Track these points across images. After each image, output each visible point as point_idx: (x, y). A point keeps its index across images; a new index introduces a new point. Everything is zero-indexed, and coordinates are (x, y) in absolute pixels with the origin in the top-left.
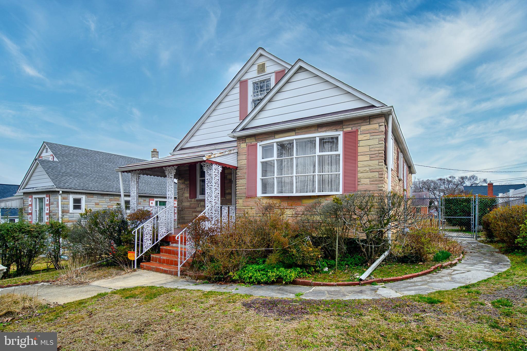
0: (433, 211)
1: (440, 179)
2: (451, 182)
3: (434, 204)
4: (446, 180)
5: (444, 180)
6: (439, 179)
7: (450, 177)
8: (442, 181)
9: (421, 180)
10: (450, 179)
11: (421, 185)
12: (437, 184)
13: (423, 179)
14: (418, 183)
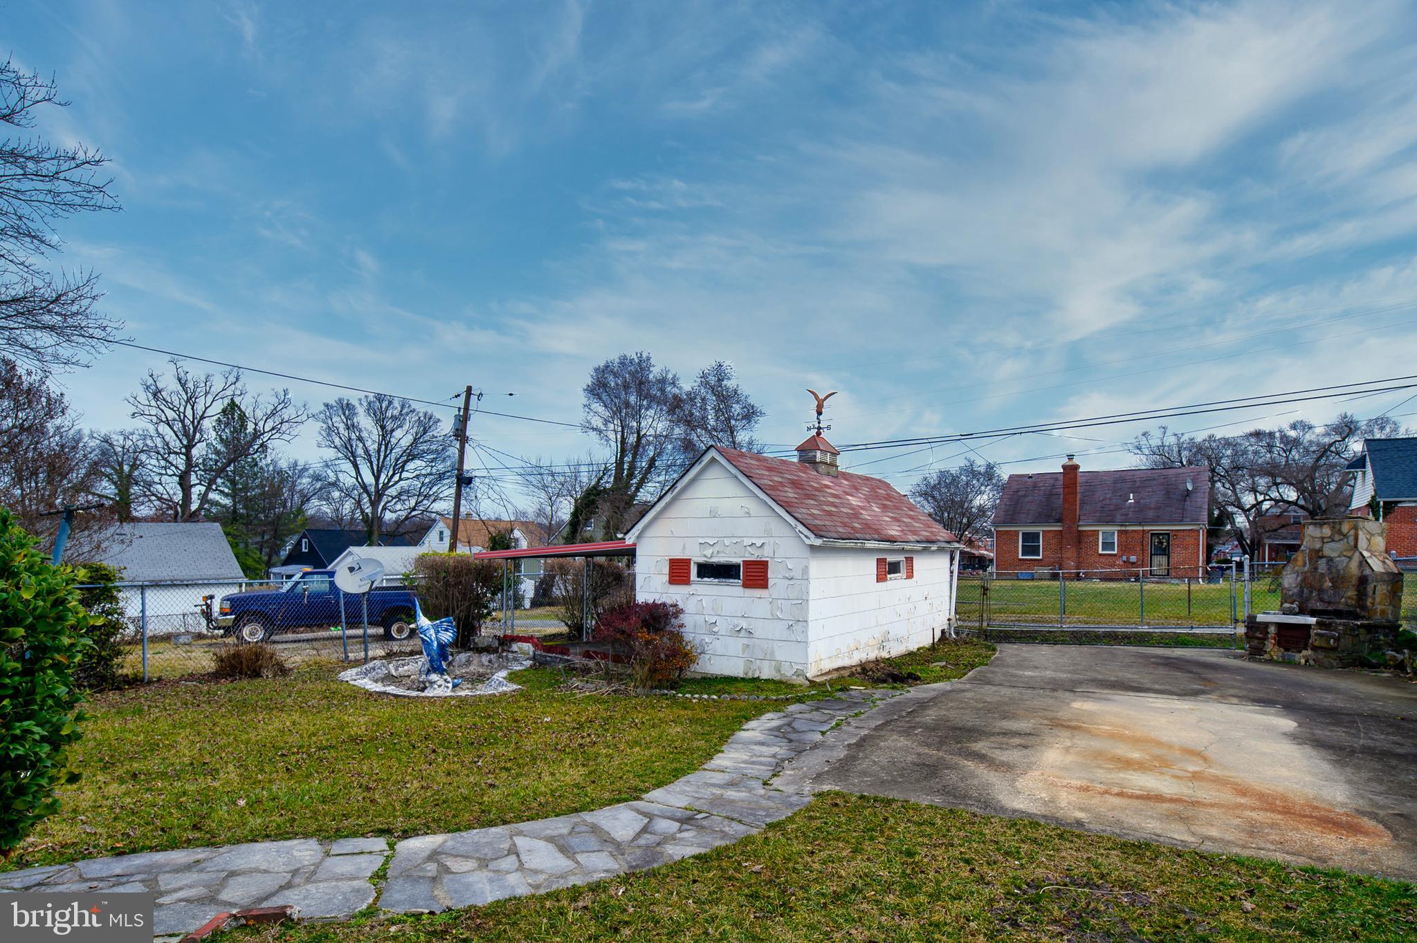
0: (1227, 548)
1: (1258, 434)
2: (1296, 443)
3: (1233, 523)
4: (1277, 435)
5: (1271, 435)
6: (1251, 435)
7: (1294, 427)
8: (1261, 440)
9: (1185, 438)
10: (1293, 434)
11: (1185, 454)
12: (1245, 452)
13: (1192, 435)
14: (1176, 449)
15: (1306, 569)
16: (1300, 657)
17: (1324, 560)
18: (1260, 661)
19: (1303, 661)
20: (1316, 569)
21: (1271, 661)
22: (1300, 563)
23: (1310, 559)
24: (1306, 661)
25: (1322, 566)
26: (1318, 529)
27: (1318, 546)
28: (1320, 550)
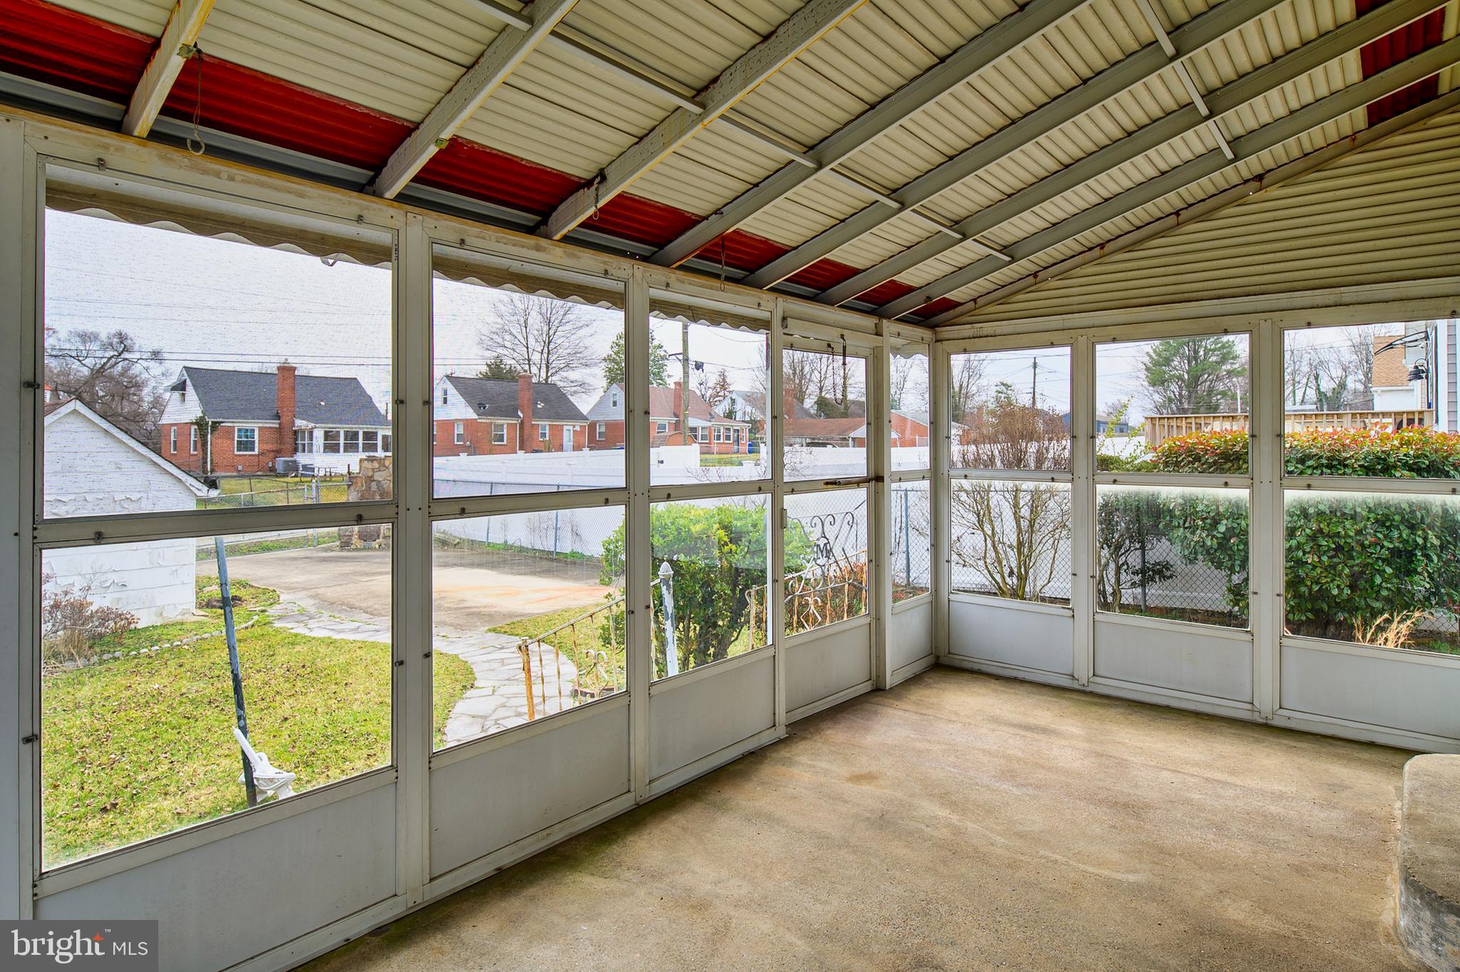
15: (363, 489)
16: (375, 544)
17: (374, 483)
18: (349, 550)
19: (377, 546)
20: (370, 488)
21: (356, 549)
22: (359, 485)
23: (366, 482)
24: (380, 546)
25: (374, 485)
26: (370, 463)
27: (370, 474)
28: (372, 476)
